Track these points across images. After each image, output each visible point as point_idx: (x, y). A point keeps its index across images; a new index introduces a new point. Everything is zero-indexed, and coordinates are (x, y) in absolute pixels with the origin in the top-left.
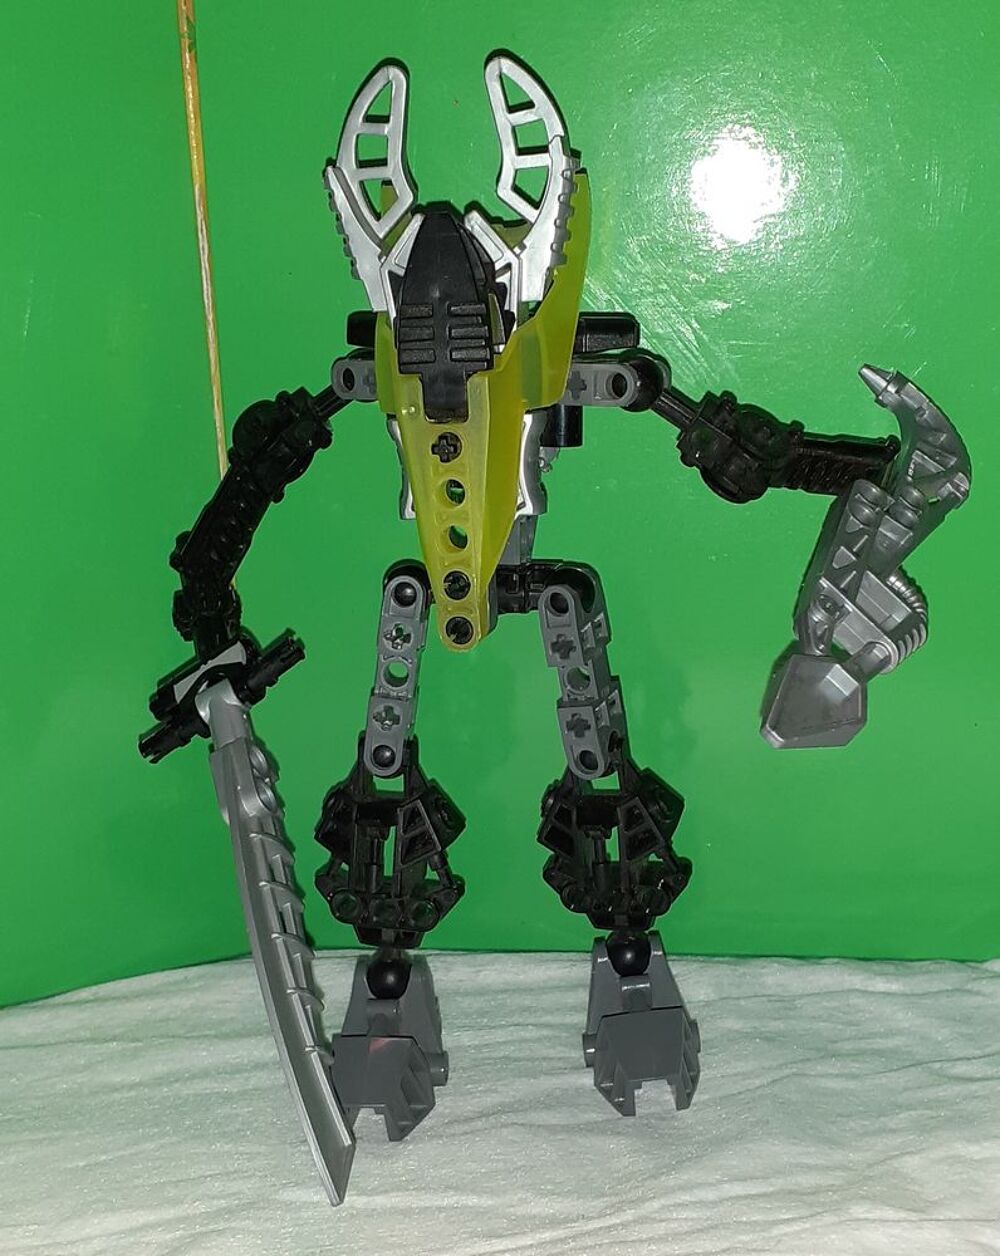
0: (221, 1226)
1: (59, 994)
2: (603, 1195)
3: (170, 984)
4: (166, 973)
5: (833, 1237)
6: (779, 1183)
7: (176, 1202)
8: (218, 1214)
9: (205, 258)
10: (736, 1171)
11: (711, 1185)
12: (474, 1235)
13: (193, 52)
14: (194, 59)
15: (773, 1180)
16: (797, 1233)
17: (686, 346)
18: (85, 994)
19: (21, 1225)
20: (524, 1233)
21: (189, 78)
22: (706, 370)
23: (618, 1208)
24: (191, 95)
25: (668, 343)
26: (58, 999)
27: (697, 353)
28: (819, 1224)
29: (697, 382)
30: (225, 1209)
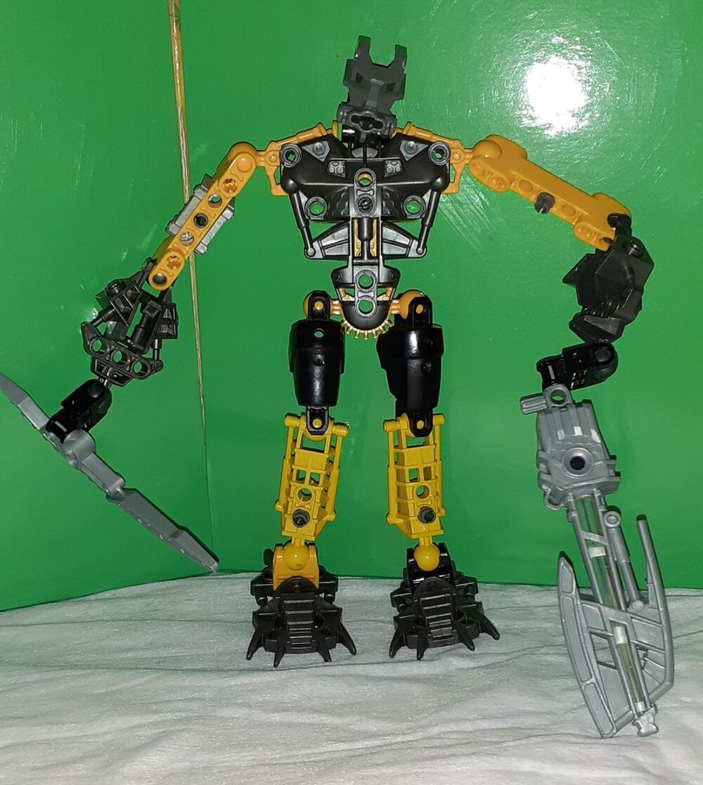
0: (182, 727)
1: (93, 594)
2: (406, 721)
3: (157, 590)
4: (156, 583)
5: (538, 750)
6: (510, 723)
7: (156, 712)
8: (180, 720)
9: (184, 151)
10: (486, 712)
11: (470, 720)
12: (328, 740)
13: (178, 25)
14: (179, 29)
15: (507, 720)
16: (517, 746)
17: (476, 208)
18: (107, 594)
19: (66, 723)
20: (358, 740)
21: (175, 41)
22: (488, 224)
23: (412, 730)
24: (177, 52)
25: (465, 206)
26: (93, 597)
27: (482, 213)
28: (531, 742)
29: (482, 231)
30: (184, 718)
